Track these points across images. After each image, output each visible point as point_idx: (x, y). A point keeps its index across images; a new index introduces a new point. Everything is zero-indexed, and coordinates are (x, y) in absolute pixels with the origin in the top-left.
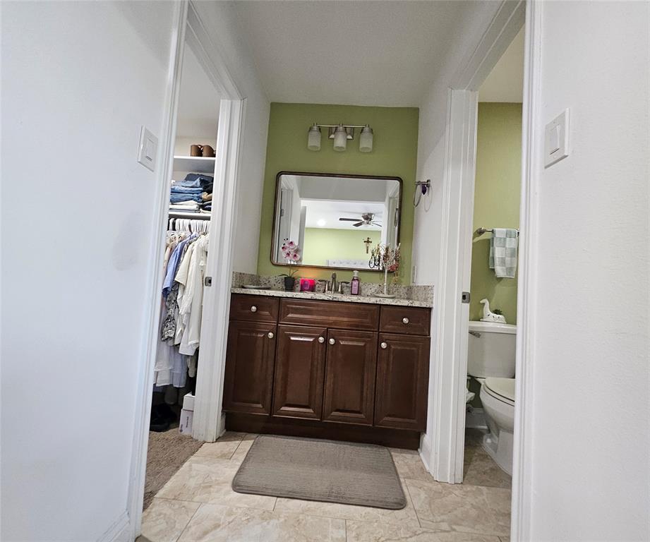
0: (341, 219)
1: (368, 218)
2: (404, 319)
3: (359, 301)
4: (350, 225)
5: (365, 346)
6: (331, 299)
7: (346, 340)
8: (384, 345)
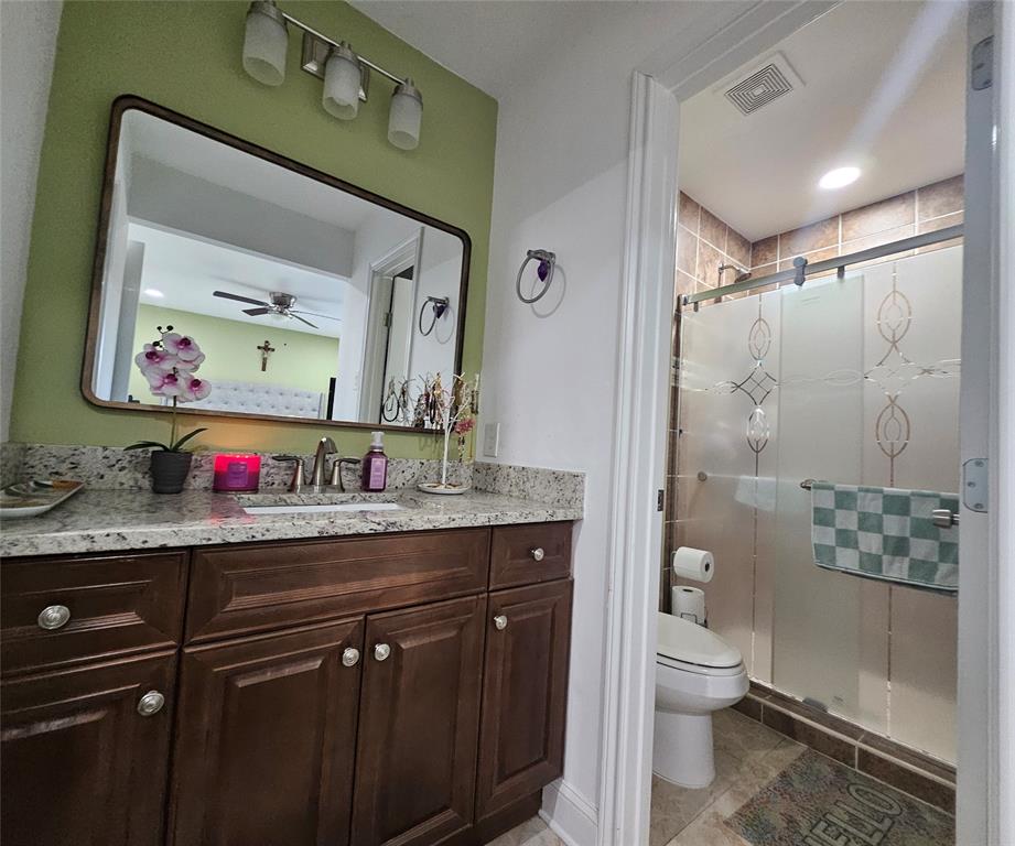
0: (217, 294)
1: (283, 302)
2: (537, 552)
3: (452, 525)
4: (235, 310)
5: (458, 636)
6: (380, 529)
7: (415, 634)
8: (501, 621)
